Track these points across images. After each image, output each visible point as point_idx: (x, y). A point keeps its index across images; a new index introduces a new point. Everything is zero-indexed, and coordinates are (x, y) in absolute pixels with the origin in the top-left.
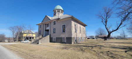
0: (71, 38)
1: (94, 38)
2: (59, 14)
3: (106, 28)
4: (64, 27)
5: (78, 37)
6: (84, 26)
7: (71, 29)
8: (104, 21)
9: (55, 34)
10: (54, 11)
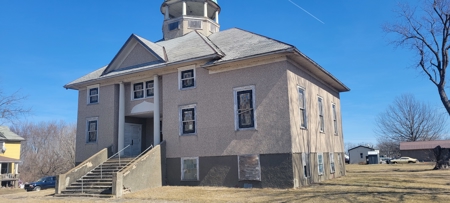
0: (288, 156)
1: (372, 160)
2: (195, 26)
3: (443, 99)
4: (246, 100)
5: (313, 150)
6: (336, 89)
7: (284, 113)
8: (431, 59)
9: (191, 138)
10: (164, 5)
